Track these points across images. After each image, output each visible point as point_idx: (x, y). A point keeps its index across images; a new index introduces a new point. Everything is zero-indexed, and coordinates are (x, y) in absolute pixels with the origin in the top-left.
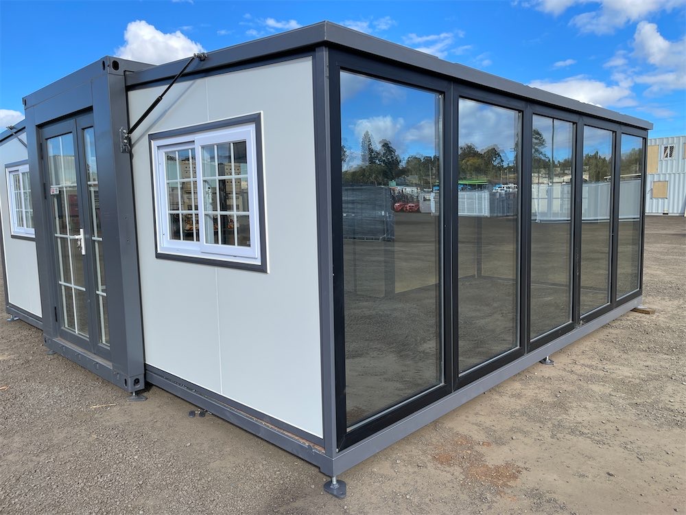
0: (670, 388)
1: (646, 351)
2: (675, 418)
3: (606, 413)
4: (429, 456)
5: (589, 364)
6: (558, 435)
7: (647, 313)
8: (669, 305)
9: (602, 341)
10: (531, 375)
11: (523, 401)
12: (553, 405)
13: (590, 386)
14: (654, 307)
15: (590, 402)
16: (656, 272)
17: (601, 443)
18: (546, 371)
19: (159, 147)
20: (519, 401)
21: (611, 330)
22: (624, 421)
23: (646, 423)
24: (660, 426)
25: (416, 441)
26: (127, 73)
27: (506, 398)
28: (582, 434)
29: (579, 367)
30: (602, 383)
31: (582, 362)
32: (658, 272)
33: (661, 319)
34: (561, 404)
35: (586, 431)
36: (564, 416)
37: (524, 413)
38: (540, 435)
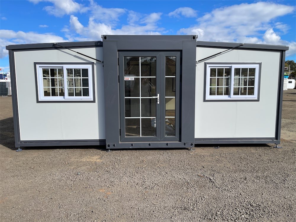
19: (209, 67)
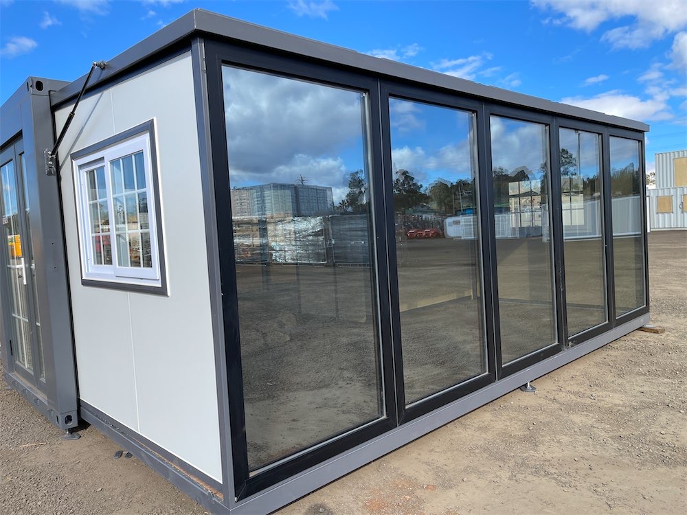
0: (664, 417)
1: (645, 375)
2: (661, 453)
3: (581, 449)
4: (360, 503)
5: (576, 390)
6: (519, 476)
7: (655, 331)
8: (683, 322)
9: (597, 364)
10: (506, 404)
11: (489, 436)
12: (523, 439)
13: (571, 416)
14: (665, 325)
15: (566, 435)
16: (676, 288)
17: (567, 485)
18: (524, 399)
19: (80, 167)
20: (485, 436)
21: (610, 352)
22: (601, 457)
23: (626, 460)
24: (642, 464)
25: (351, 485)
26: (52, 93)
27: (469, 432)
28: (547, 474)
29: (564, 395)
30: (585, 413)
31: (569, 388)
32: (679, 288)
33: (669, 338)
34: (531, 439)
35: (553, 471)
36: (532, 452)
37: (485, 450)
38: (497, 477)
